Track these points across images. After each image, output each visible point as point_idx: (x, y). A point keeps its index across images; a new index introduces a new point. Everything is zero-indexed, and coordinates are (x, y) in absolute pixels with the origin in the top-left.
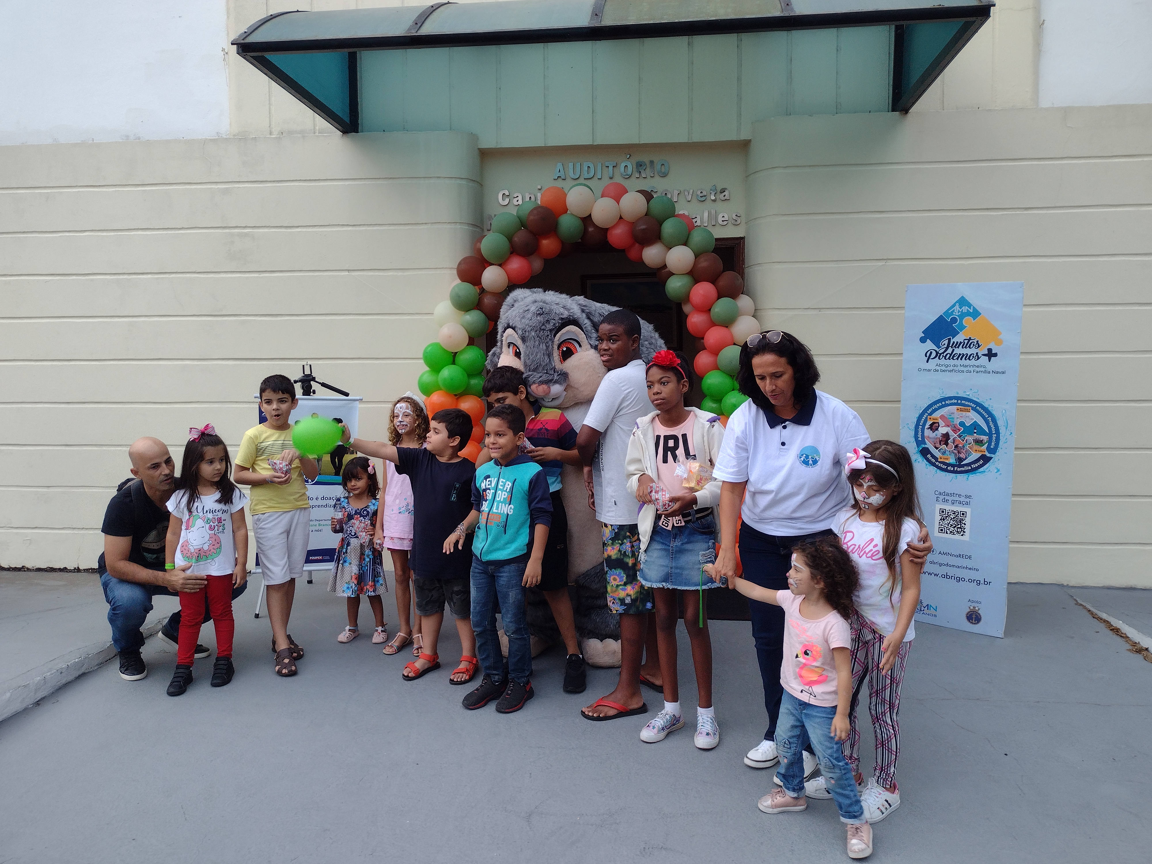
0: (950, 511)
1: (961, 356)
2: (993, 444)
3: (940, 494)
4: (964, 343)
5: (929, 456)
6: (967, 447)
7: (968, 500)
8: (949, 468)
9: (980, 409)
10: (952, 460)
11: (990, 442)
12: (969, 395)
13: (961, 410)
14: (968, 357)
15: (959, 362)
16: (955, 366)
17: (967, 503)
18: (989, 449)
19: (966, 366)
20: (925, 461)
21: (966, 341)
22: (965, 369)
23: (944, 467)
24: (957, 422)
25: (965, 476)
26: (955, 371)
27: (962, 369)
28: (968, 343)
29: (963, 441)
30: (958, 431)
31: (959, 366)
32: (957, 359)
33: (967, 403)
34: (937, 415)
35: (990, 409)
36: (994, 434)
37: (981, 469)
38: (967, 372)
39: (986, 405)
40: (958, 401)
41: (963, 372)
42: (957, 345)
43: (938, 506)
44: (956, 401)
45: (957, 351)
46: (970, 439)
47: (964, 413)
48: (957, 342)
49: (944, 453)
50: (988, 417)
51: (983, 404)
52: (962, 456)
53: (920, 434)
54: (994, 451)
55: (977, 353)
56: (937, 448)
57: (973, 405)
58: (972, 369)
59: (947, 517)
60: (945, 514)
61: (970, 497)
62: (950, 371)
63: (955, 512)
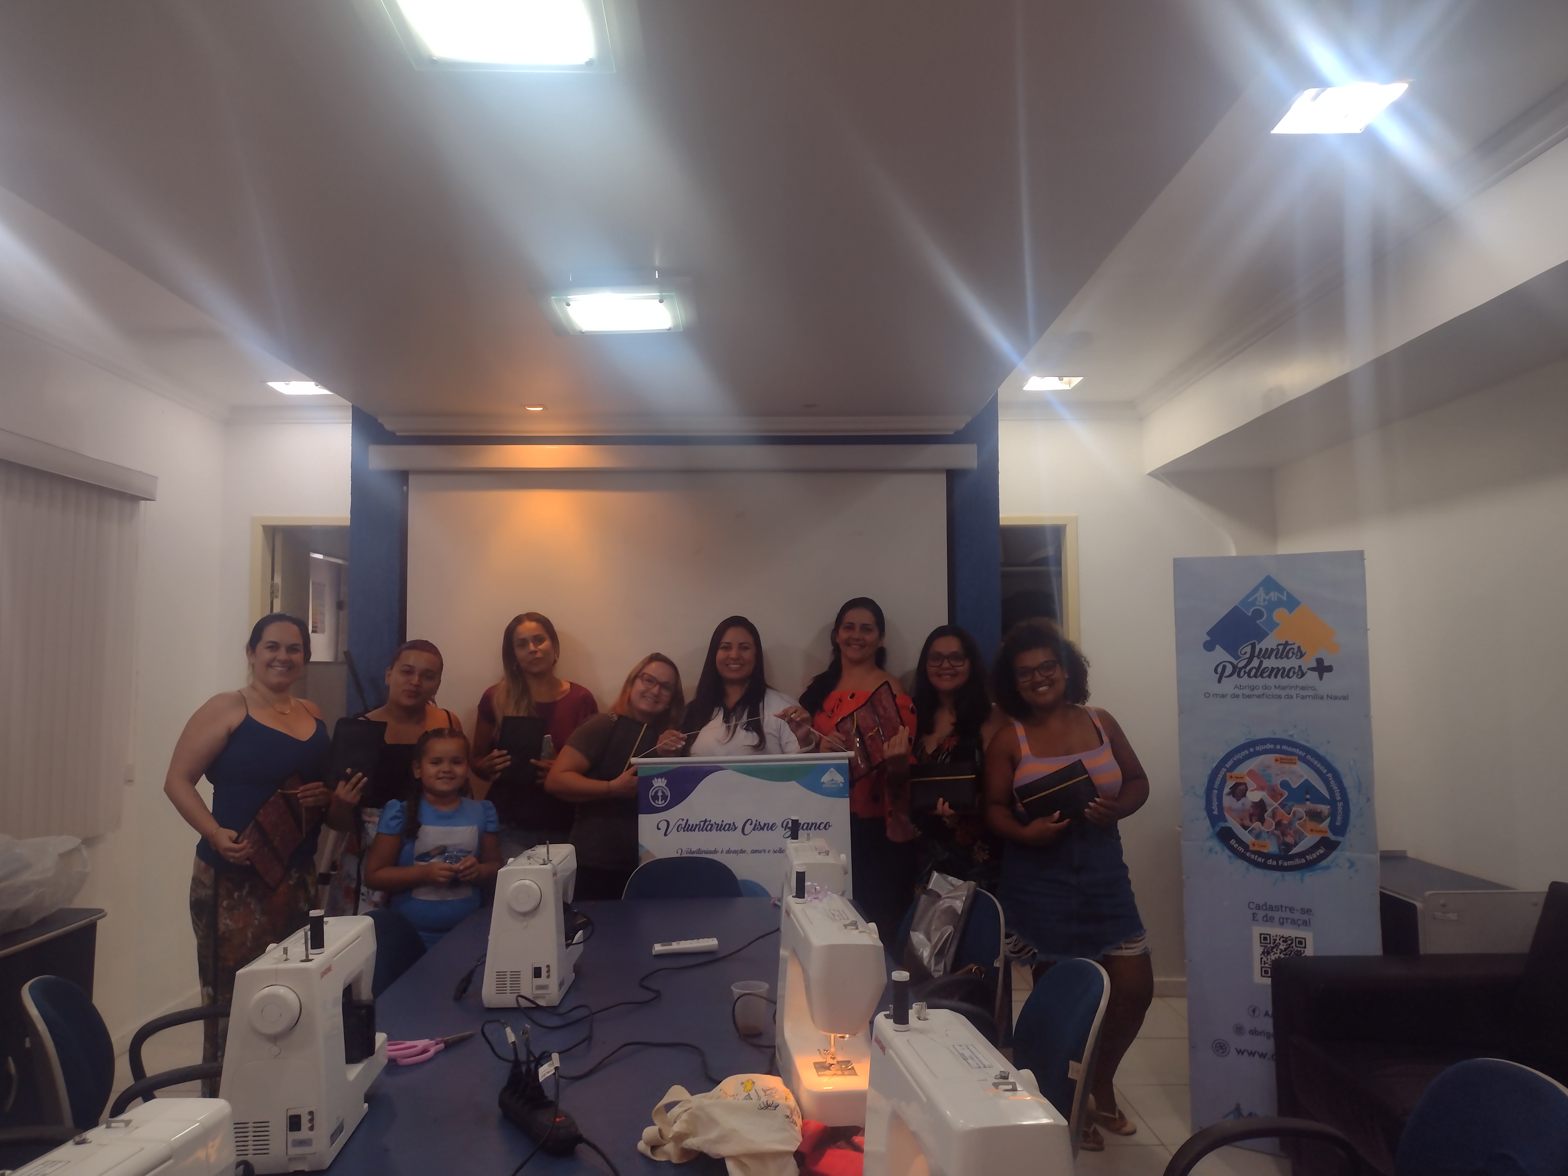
0: (1278, 938)
1: (1275, 672)
2: (1339, 818)
3: (1258, 907)
4: (1278, 650)
5: (1233, 842)
6: (1297, 824)
7: (1306, 917)
8: (1270, 862)
9: (1313, 760)
10: (1272, 847)
11: (1333, 814)
12: (1292, 736)
13: (1282, 761)
14: (1285, 673)
15: (1271, 682)
16: (1266, 687)
17: (1306, 923)
18: (1332, 827)
19: (1284, 688)
20: (1227, 851)
21: (1281, 648)
22: (1283, 693)
23: (1260, 860)
24: (1277, 781)
25: (1297, 875)
26: (1267, 697)
27: (1278, 692)
28: (1284, 650)
29: (1289, 814)
30: (1279, 797)
31: (1273, 687)
32: (1269, 676)
33: (1290, 749)
34: (1243, 769)
35: (1329, 758)
36: (1340, 801)
37: (1324, 863)
38: (1286, 697)
39: (1321, 751)
40: (1275, 746)
41: (1279, 697)
42: (1267, 654)
43: (1257, 930)
44: (1272, 746)
45: (1268, 663)
46: (1300, 810)
47: (1287, 766)
48: (1267, 649)
49: (1258, 836)
50: (1327, 773)
51: (1316, 750)
52: (1289, 839)
53: (1215, 803)
54: (1341, 829)
55: (1300, 667)
56: (1245, 828)
57: (1300, 753)
58: (1293, 692)
59: (1273, 948)
60: (1270, 943)
61: (1309, 911)
62: (1259, 697)
63: (1286, 938)
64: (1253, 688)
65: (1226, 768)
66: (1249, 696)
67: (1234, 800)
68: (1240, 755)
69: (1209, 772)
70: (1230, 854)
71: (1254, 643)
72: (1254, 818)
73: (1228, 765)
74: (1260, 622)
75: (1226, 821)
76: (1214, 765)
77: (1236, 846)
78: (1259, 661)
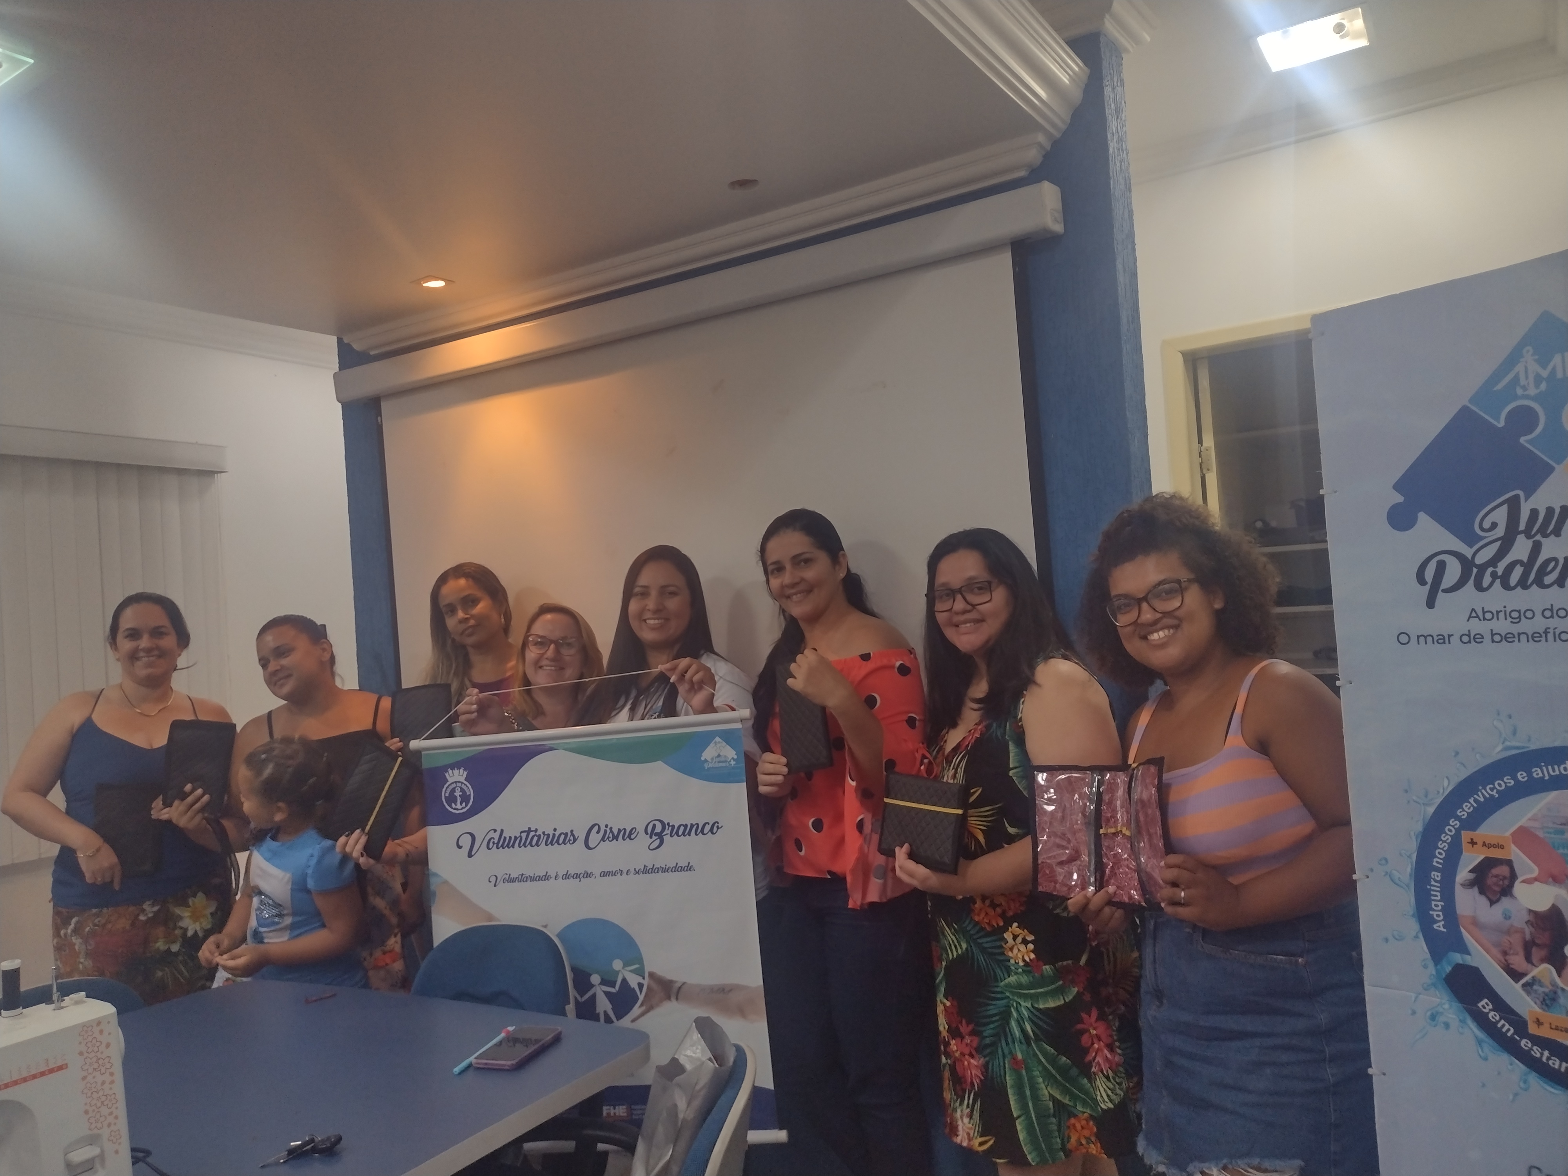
64: (1518, 616)
65: (1458, 818)
66: (1507, 638)
67: (1483, 901)
68: (1492, 789)
69: (1419, 827)
70: (1481, 1035)
71: (1517, 497)
72: (1536, 953)
73: (1463, 813)
74: (1527, 441)
75: (1464, 949)
76: (1431, 810)
77: (1493, 1016)
78: (1529, 544)
